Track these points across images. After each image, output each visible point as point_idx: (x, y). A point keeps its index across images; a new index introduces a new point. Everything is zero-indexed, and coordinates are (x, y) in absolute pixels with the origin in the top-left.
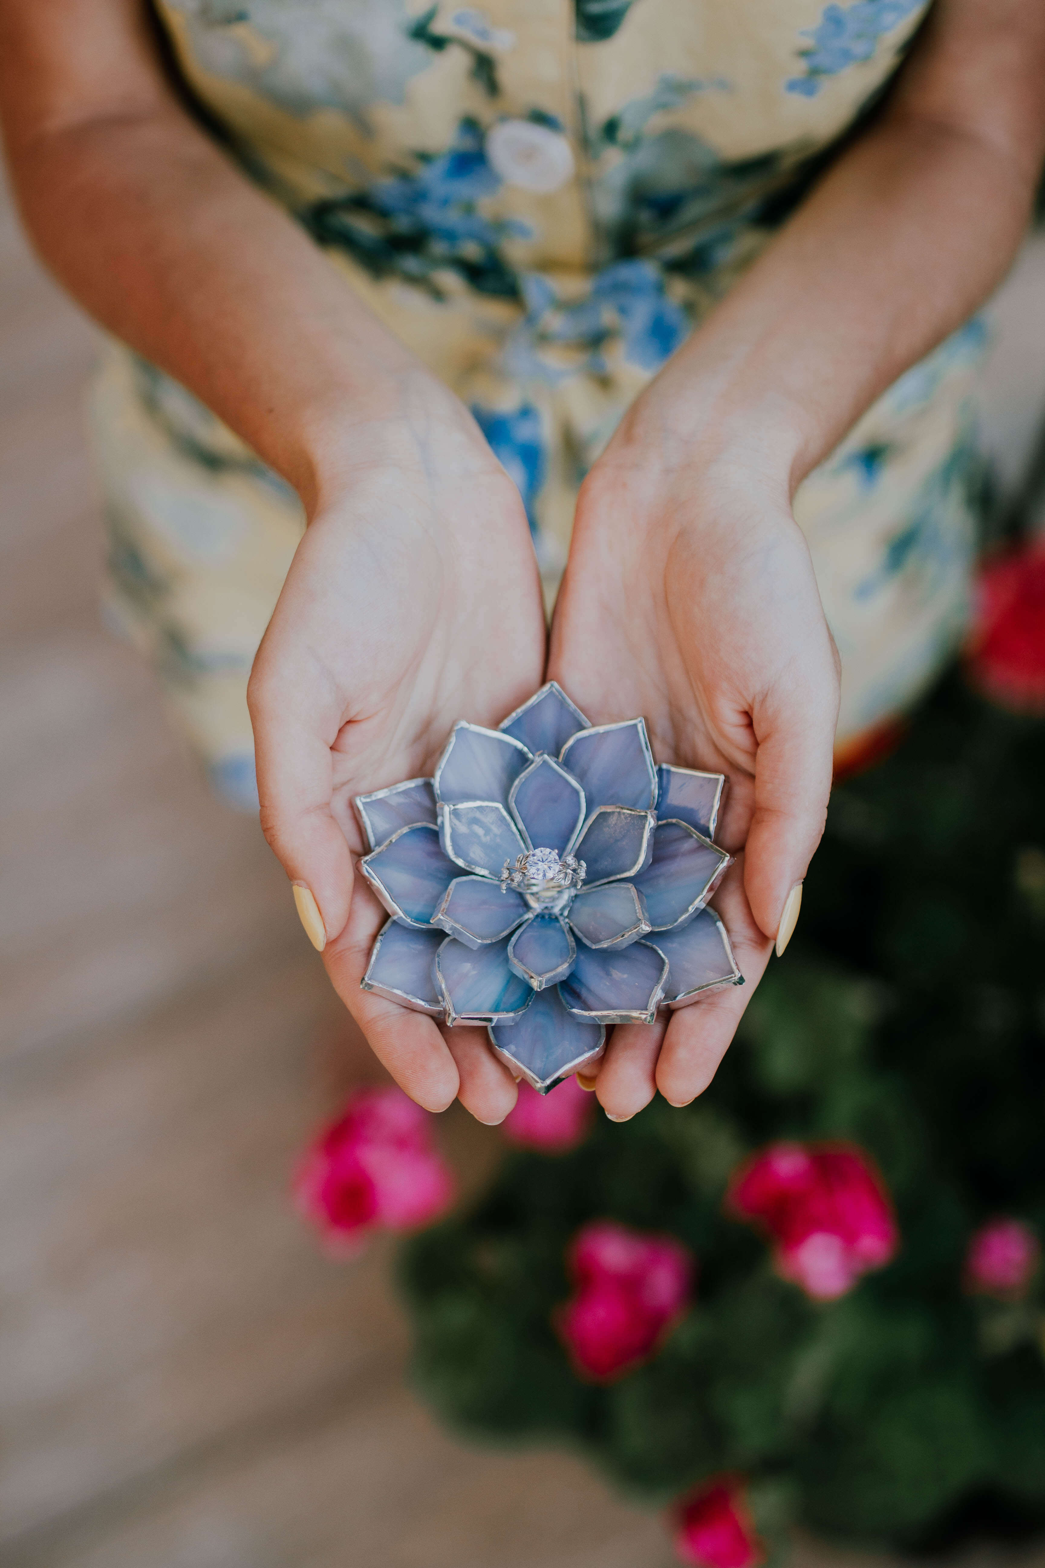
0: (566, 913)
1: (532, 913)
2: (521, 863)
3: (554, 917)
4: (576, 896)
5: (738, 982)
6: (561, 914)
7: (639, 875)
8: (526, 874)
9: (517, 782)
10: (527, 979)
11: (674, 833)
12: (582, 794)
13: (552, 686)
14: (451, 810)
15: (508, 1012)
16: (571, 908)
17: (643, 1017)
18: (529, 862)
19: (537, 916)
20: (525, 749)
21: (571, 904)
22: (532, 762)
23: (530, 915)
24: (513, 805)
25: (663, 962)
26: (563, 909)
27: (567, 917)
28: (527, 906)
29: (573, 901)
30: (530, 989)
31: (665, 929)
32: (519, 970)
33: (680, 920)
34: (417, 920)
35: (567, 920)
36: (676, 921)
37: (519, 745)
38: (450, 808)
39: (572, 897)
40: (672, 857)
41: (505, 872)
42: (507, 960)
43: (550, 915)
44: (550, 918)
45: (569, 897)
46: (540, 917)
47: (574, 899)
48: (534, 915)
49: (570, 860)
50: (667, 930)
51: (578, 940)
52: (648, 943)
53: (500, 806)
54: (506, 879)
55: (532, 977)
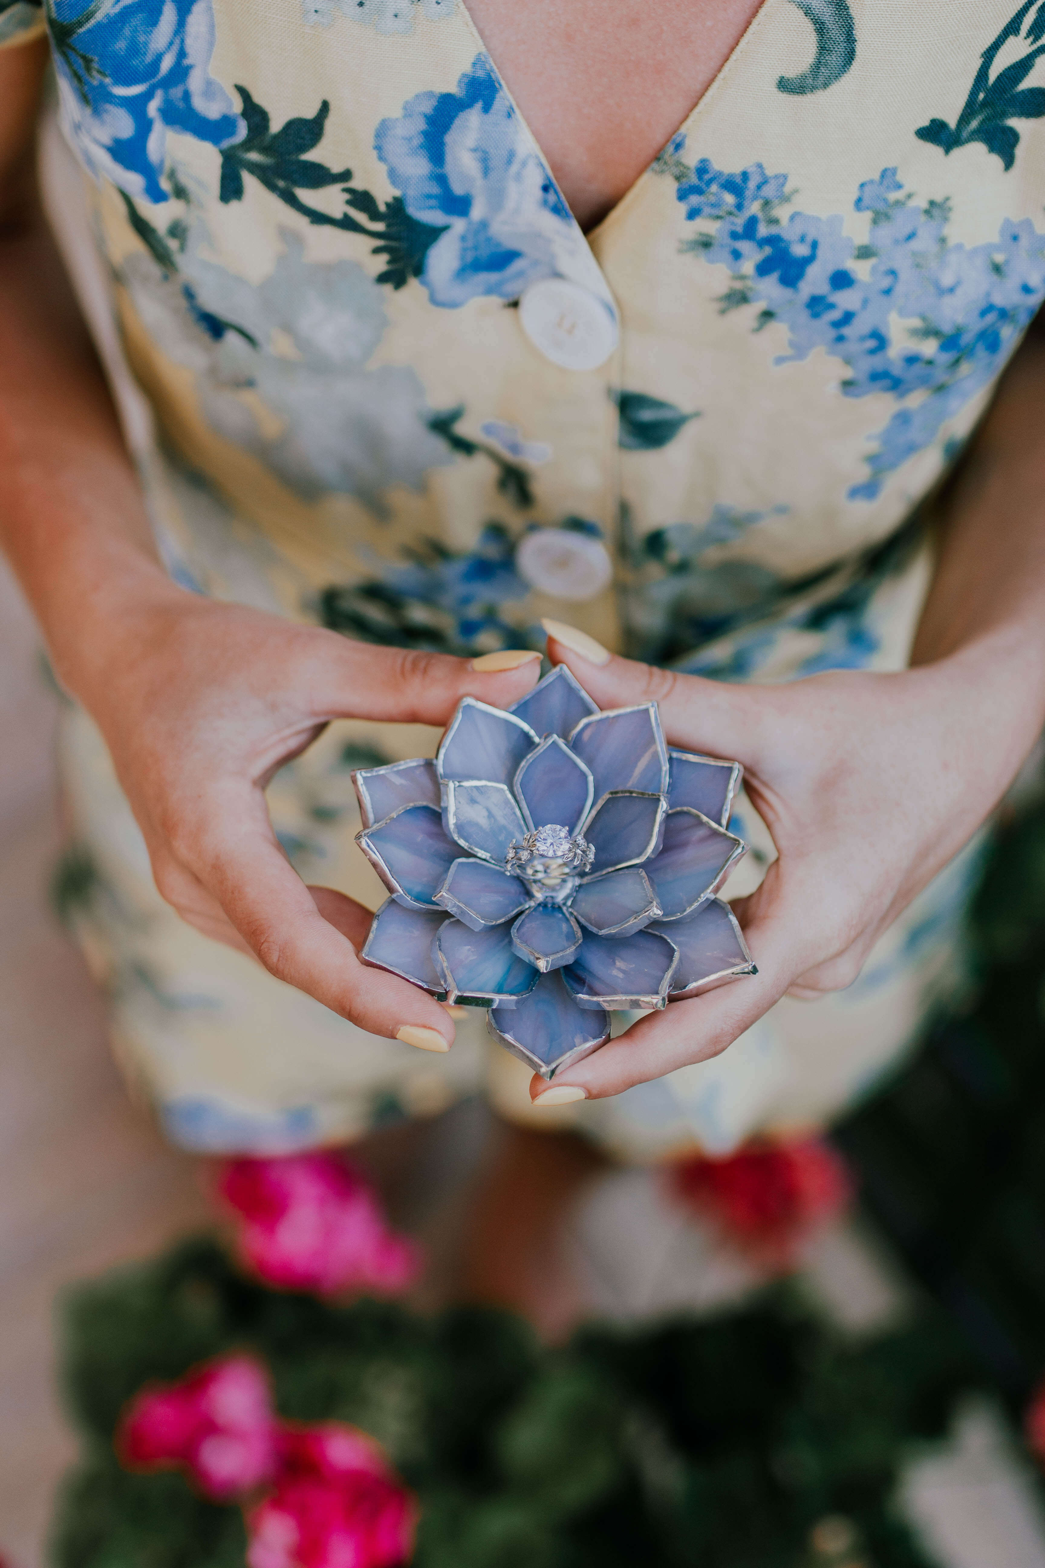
0: (569, 903)
1: (534, 901)
2: (528, 842)
3: (556, 906)
4: (580, 886)
5: (751, 972)
6: (564, 904)
7: (649, 861)
8: (534, 851)
9: (523, 764)
10: (533, 961)
11: (685, 821)
12: (591, 778)
13: (561, 669)
14: (456, 786)
15: (511, 994)
16: (575, 898)
17: (655, 1001)
18: (537, 840)
19: (539, 905)
20: (532, 733)
21: (575, 894)
22: (538, 745)
23: (532, 904)
24: (518, 789)
25: (673, 950)
26: (566, 898)
27: (571, 907)
28: (529, 894)
29: (577, 891)
30: (535, 972)
31: (675, 918)
32: (523, 952)
33: (689, 910)
34: (417, 899)
35: (570, 910)
36: (685, 910)
37: (525, 727)
38: (455, 785)
39: (576, 887)
40: (683, 845)
41: (511, 851)
42: (511, 942)
43: (553, 904)
44: (553, 907)
45: (573, 886)
46: (544, 905)
47: (578, 888)
48: (535, 903)
49: (581, 840)
50: (677, 919)
51: (583, 928)
52: (657, 933)
53: (505, 787)
54: (512, 858)
55: (538, 958)
